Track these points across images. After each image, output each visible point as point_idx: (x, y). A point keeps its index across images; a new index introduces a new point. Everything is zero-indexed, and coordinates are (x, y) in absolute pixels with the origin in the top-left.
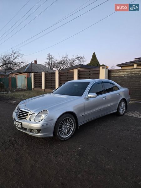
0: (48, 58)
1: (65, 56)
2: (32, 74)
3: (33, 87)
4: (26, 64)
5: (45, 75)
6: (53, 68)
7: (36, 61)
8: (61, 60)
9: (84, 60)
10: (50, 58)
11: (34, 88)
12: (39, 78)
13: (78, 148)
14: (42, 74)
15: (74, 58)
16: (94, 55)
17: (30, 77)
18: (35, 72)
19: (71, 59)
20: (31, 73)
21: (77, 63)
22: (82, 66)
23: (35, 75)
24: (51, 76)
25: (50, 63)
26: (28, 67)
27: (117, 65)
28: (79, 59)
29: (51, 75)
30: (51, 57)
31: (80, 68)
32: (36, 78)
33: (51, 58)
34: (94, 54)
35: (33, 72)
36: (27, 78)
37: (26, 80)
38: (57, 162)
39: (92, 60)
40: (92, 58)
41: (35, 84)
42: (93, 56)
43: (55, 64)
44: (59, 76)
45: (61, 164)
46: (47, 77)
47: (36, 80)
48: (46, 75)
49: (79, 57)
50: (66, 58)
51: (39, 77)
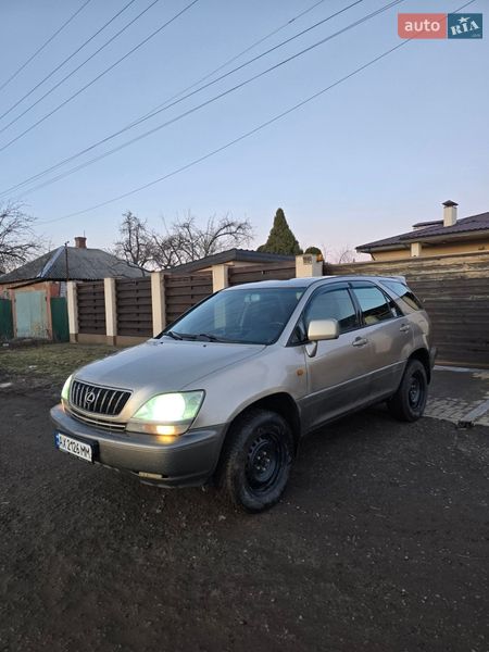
0: (126, 226)
1: (183, 221)
2: (70, 287)
3: (73, 329)
4: (47, 252)
5: (116, 289)
6: (145, 261)
7: (82, 241)
8: (172, 233)
9: (249, 232)
10: (132, 226)
11: (76, 335)
12: (92, 297)
13: (217, 516)
14: (103, 285)
15: (217, 226)
16: (280, 217)
17: (62, 295)
18: (80, 280)
19: (204, 230)
20: (65, 280)
21: (225, 243)
22: (240, 255)
23: (78, 288)
24: (137, 291)
25: (134, 244)
26: (53, 260)
27: (360, 249)
28: (233, 229)
29: (135, 287)
30: (134, 224)
31: (233, 260)
32: (82, 298)
33: (136, 229)
34: (280, 213)
35: (70, 280)
36: (52, 299)
37: (47, 306)
38: (148, 560)
39: (274, 233)
40: (272, 226)
41: (80, 320)
42: (276, 219)
43: (149, 247)
44: (163, 289)
45: (163, 565)
46: (121, 296)
47: (83, 304)
48: (120, 288)
49: (232, 224)
50: (188, 227)
51: (94, 294)
